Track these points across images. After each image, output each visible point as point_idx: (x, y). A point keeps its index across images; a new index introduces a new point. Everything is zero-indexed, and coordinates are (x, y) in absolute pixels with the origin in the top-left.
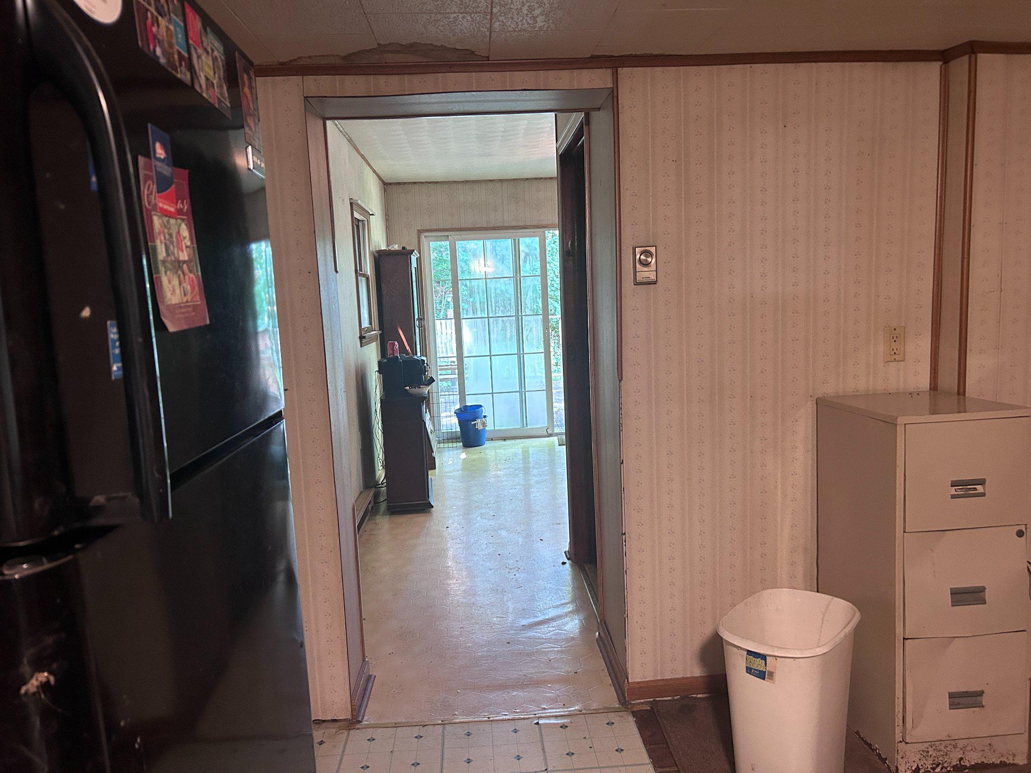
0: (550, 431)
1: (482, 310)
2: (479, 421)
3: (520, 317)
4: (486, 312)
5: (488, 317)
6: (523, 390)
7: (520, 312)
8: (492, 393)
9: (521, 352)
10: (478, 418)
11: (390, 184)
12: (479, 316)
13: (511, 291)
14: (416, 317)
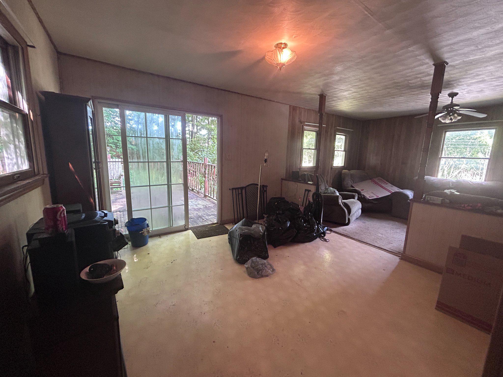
0: (186, 227)
1: (144, 157)
2: (145, 230)
3: (169, 163)
4: (147, 158)
5: (148, 162)
6: (171, 205)
7: (169, 160)
8: (151, 209)
9: (170, 184)
10: (144, 228)
11: (65, 54)
12: (142, 161)
13: (164, 146)
14: (93, 160)
